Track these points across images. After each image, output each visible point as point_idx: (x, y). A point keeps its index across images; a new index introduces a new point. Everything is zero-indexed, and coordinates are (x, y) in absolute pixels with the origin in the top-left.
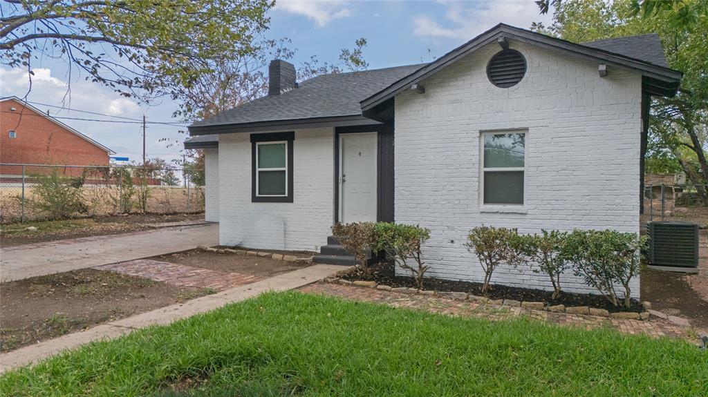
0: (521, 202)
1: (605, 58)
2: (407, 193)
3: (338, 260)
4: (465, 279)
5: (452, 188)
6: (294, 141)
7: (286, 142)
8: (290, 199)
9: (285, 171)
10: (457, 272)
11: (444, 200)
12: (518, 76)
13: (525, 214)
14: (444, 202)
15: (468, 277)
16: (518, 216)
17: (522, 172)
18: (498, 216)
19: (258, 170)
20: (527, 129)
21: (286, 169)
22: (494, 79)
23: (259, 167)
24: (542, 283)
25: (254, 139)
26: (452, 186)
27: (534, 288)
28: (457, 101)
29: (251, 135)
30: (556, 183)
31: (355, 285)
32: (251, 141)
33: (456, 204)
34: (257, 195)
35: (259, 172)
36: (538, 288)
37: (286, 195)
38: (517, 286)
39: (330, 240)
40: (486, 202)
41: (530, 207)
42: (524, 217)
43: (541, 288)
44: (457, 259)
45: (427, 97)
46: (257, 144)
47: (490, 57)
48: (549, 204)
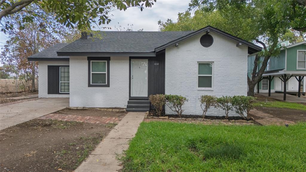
0: (211, 87)
1: (241, 41)
2: (171, 84)
3: (137, 110)
4: (192, 114)
5: (188, 82)
6: (110, 61)
7: (106, 61)
8: (108, 86)
9: (105, 74)
10: (190, 112)
11: (184, 86)
12: (210, 43)
13: (213, 91)
14: (185, 87)
15: (193, 113)
16: (211, 92)
17: (211, 77)
18: (204, 91)
19: (91, 73)
20: (213, 62)
21: (106, 73)
22: (202, 44)
23: (92, 72)
24: (218, 114)
25: (89, 59)
26: (187, 81)
27: (215, 115)
28: (189, 51)
29: (88, 57)
30: (223, 80)
31: (160, 118)
32: (88, 60)
33: (189, 88)
34: (91, 84)
35: (92, 74)
36: (217, 115)
37: (106, 84)
38: (210, 115)
39: (129, 102)
40: (199, 87)
41: (214, 88)
42: (212, 92)
43: (218, 116)
44: (189, 107)
45: (178, 48)
46: (91, 61)
47: (201, 36)
48: (220, 87)
